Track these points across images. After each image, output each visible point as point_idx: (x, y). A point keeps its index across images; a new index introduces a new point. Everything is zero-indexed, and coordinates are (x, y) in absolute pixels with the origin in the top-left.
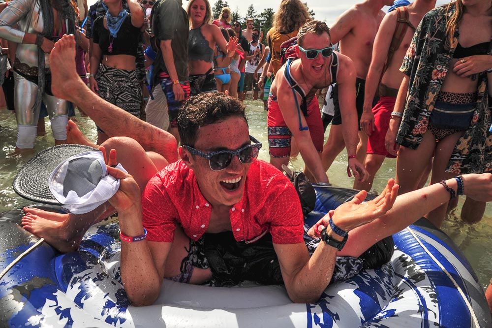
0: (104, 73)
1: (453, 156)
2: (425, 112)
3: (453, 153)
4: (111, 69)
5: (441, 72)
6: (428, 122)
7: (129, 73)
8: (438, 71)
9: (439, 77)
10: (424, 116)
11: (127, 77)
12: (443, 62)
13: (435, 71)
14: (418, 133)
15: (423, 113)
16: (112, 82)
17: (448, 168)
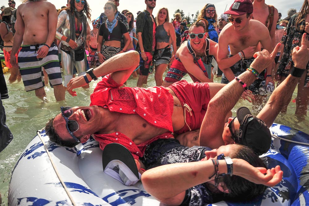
0: (104, 49)
1: (306, 79)
2: (290, 59)
3: (306, 77)
4: (108, 47)
5: (296, 41)
6: (291, 63)
7: (117, 49)
8: (295, 40)
9: (295, 43)
10: (289, 61)
11: (115, 51)
12: (297, 36)
13: (293, 40)
14: (287, 69)
15: (289, 60)
16: (108, 53)
17: (305, 85)
